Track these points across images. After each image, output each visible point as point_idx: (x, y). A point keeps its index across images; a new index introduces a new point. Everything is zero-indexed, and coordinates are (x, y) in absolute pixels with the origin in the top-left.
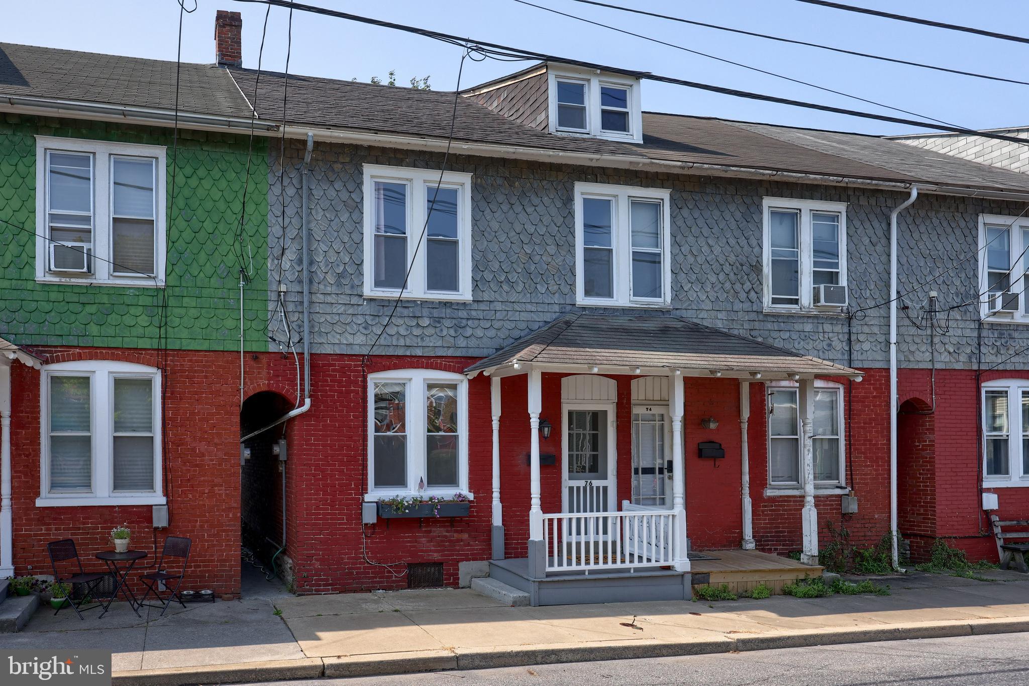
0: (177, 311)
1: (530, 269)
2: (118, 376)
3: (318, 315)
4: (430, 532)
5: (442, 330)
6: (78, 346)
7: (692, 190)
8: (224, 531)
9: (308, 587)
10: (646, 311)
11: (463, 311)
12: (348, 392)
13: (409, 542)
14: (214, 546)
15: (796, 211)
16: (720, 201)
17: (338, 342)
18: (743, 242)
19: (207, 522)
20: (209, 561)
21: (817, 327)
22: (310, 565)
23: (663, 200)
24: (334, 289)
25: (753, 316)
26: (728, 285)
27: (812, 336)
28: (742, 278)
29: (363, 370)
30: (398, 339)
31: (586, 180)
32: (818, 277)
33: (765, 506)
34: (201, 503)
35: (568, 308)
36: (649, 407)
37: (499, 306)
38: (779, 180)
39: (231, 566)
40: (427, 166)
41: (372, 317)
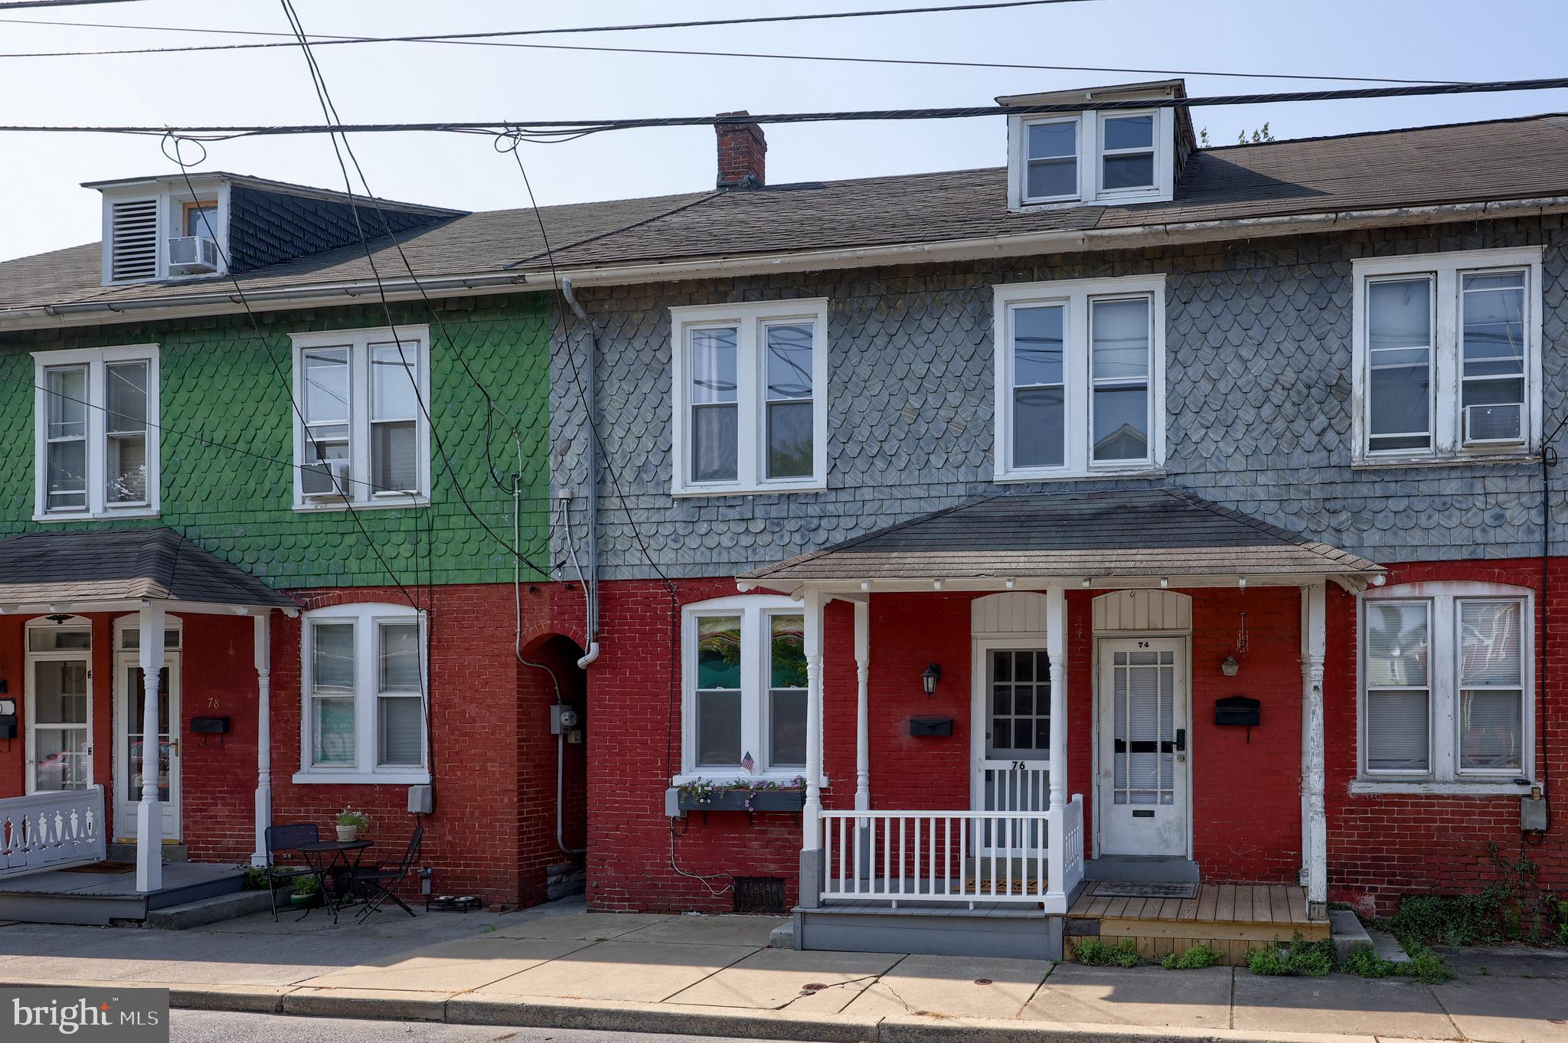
0: (445, 535)
1: (918, 432)
2: (383, 621)
3: (613, 527)
4: (765, 832)
5: (782, 537)
6: (337, 587)
7: (1209, 268)
8: (498, 820)
9: (599, 902)
10: (1117, 481)
11: (815, 506)
12: (654, 632)
13: (734, 845)
14: (486, 839)
15: (1428, 276)
16: (1265, 280)
17: (638, 563)
18: (1311, 344)
19: (478, 807)
20: (480, 859)
21: (1472, 486)
22: (602, 871)
23: (1152, 293)
24: (635, 489)
25: (1330, 475)
26: (1279, 425)
27: (1460, 502)
28: (1309, 409)
29: (673, 600)
30: (720, 554)
31: (1017, 279)
32: (1471, 392)
33: (1352, 812)
34: (471, 783)
35: (981, 488)
36: (1144, 641)
37: (868, 494)
38: (1388, 225)
39: (506, 867)
40: (762, 296)
41: (683, 525)
